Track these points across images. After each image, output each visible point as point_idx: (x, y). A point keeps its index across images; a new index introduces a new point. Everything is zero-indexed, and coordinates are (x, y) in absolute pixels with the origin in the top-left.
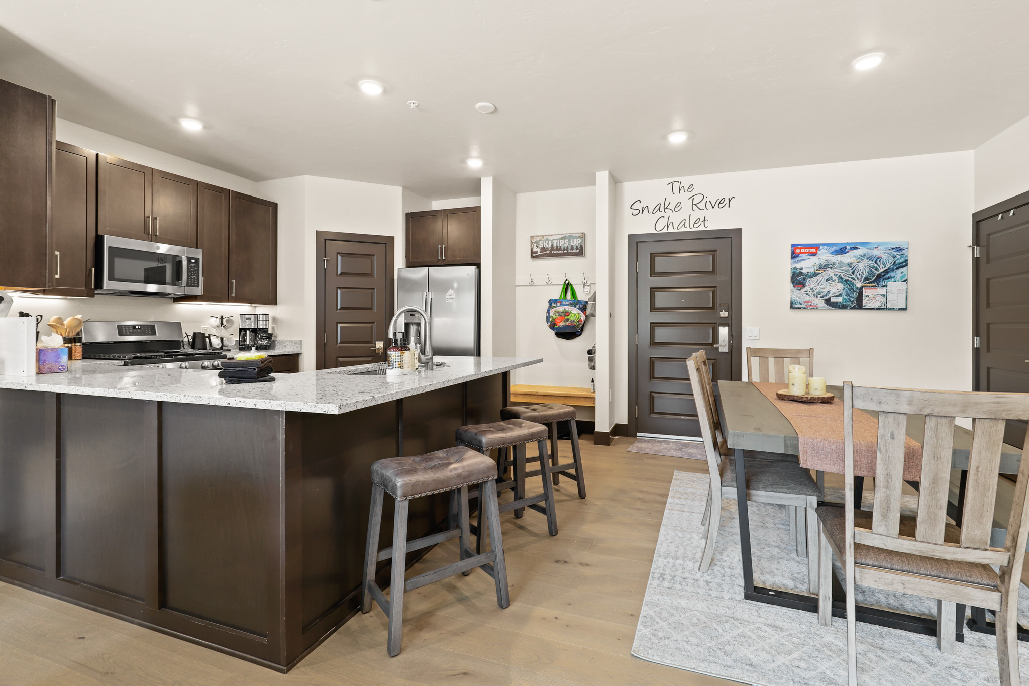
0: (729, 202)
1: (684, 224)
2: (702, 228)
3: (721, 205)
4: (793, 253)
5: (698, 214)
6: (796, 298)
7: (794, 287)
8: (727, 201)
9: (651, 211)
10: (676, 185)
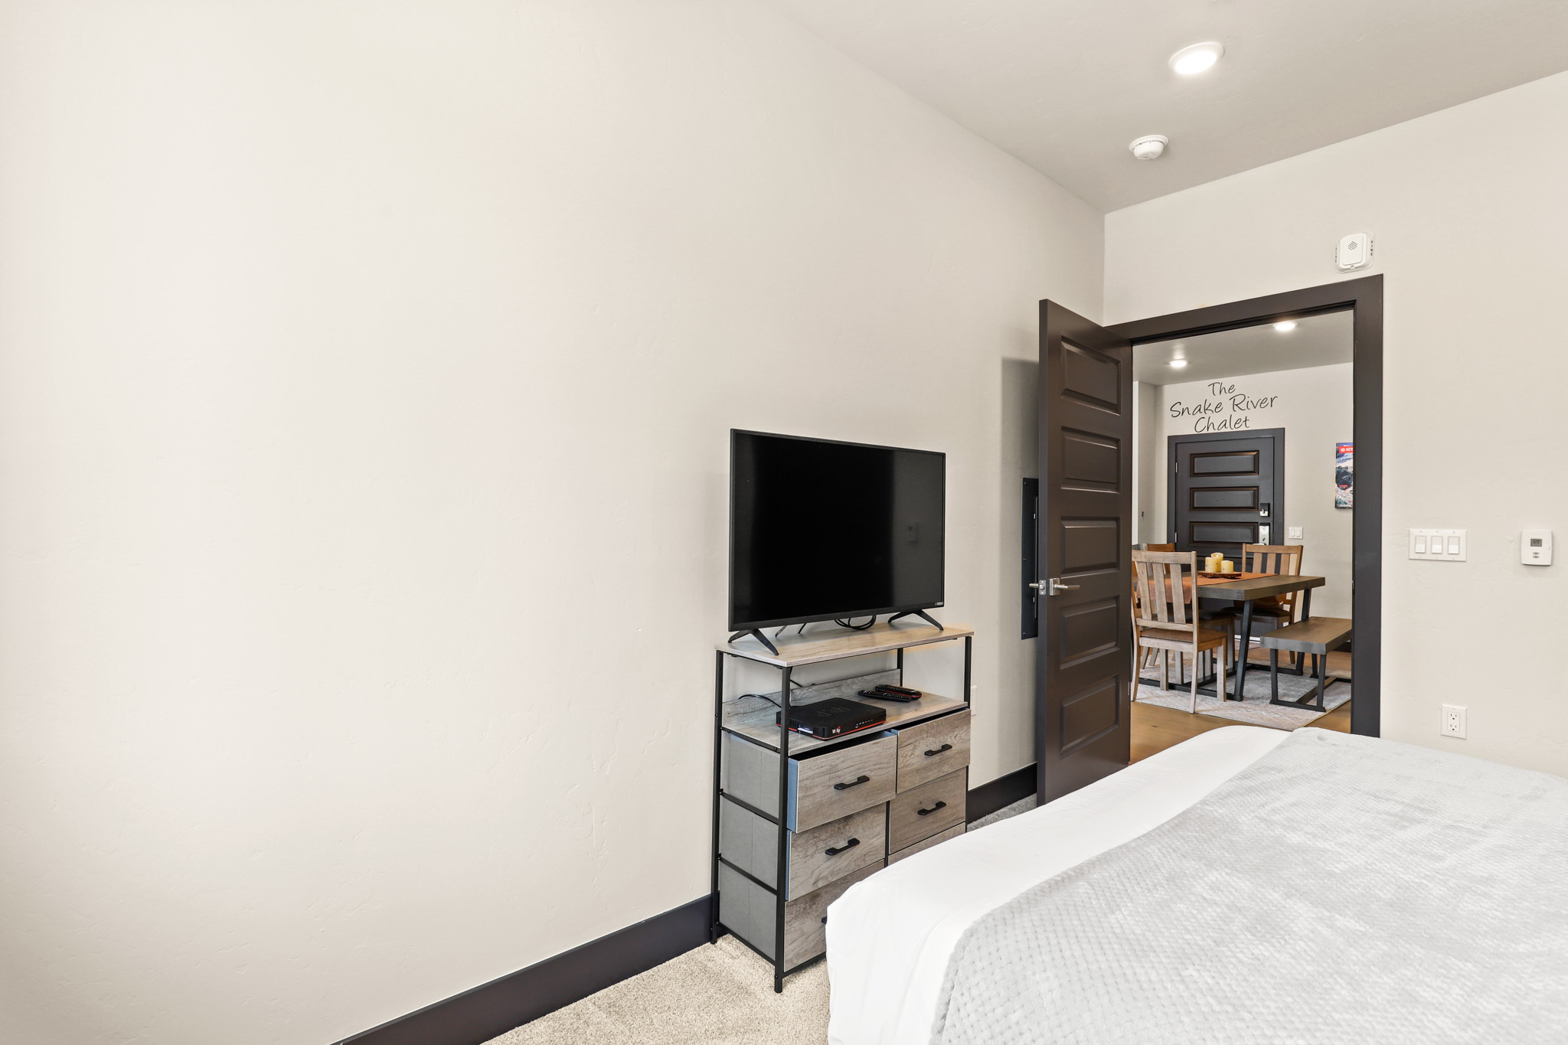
0: (1272, 401)
1: (1225, 425)
2: (1243, 428)
3: (1263, 405)
4: (1338, 452)
5: (1238, 415)
6: (1340, 497)
7: (1338, 486)
8: (1269, 401)
9: (1191, 412)
10: (1217, 387)
